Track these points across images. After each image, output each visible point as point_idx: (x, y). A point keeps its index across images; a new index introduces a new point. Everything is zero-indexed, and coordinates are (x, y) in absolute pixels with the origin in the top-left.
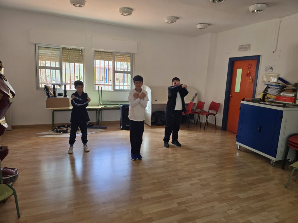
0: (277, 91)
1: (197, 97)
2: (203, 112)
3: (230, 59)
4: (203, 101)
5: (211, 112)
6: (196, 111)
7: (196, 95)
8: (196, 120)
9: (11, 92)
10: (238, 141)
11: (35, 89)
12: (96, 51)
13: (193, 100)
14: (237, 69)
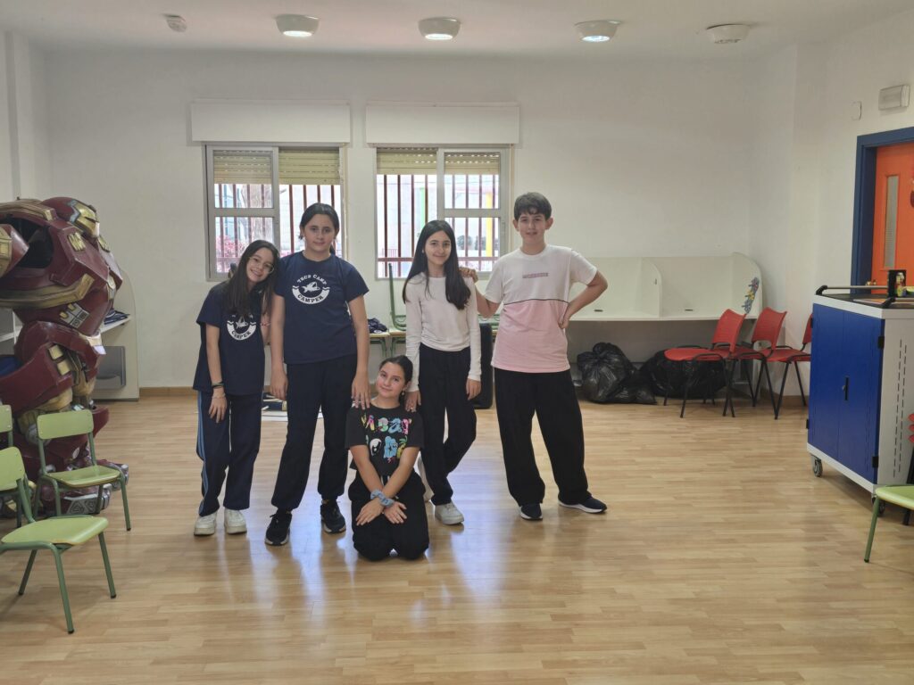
1: (759, 293)
3: (860, 139)
4: (780, 310)
6: (756, 347)
7: (755, 285)
9: (112, 274)
10: (812, 440)
11: (204, 277)
12: (381, 150)
13: (748, 306)
14: (887, 177)
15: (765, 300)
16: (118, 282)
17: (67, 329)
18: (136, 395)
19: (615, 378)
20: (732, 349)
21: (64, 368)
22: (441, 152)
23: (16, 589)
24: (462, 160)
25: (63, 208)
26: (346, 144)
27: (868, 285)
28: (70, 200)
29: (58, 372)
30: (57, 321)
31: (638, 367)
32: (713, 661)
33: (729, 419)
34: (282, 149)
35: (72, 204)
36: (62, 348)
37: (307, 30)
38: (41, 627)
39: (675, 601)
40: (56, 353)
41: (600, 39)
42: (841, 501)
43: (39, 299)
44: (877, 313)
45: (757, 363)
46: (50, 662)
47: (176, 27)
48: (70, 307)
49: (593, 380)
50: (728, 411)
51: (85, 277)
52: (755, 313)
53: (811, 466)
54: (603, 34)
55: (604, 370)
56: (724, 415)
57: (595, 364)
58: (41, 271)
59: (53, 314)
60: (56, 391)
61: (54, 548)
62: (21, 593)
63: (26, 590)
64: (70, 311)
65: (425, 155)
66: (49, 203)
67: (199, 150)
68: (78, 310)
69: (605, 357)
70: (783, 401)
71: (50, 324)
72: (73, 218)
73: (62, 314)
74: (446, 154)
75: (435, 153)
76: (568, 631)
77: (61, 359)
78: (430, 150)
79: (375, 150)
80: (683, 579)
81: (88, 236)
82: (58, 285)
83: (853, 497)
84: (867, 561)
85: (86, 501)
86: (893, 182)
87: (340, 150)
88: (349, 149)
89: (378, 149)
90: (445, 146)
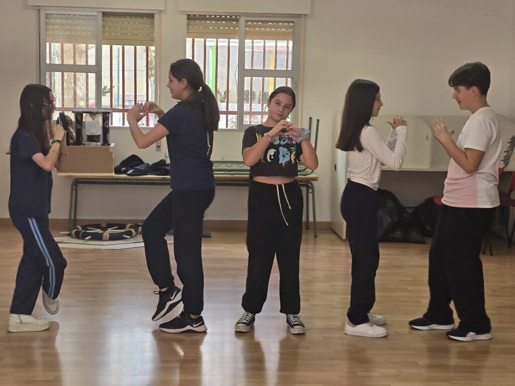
7: (513, 142)
13: (507, 160)
19: (390, 220)
22: (242, 20)
24: (260, 27)
26: (160, 11)
31: (410, 211)
34: (105, 14)
52: (512, 167)
65: (229, 23)
67: (33, 14)
74: (247, 21)
75: (237, 20)
78: (233, 19)
79: (185, 17)
87: (156, 16)
88: (163, 16)
89: (189, 15)
90: (247, 15)
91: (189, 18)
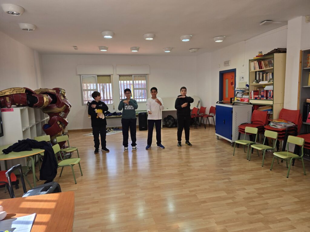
0: (241, 95)
1: (200, 103)
2: (205, 115)
3: (220, 72)
4: (204, 106)
5: (211, 115)
6: (200, 115)
7: (199, 102)
8: (200, 122)
9: (70, 105)
10: (216, 133)
11: (81, 105)
12: (120, 76)
13: (198, 106)
14: (226, 79)
15: (201, 105)
16: (71, 106)
17: (61, 117)
18: (67, 132)
19: (172, 123)
20: (196, 115)
21: (61, 126)
22: (133, 76)
23: (59, 176)
24: (140, 77)
25: (58, 90)
26: (112, 74)
27: (223, 101)
28: (59, 88)
29: (59, 127)
30: (58, 116)
32: (212, 177)
33: (196, 129)
34: (98, 76)
35: (60, 89)
36: (60, 122)
37: (106, 50)
38: (69, 183)
39: (200, 166)
40: (59, 123)
41: (168, 52)
42: (224, 144)
43: (54, 111)
44: (231, 106)
45: (200, 118)
46: (74, 190)
47: (76, 49)
48: (61, 112)
49: (168, 123)
50: (196, 128)
51: (65, 105)
52: (199, 107)
53: (216, 138)
54: (169, 51)
55: (170, 121)
56: (195, 128)
57: (168, 120)
58: (55, 105)
59: (57, 114)
60: (60, 131)
61: (71, 165)
62: (60, 176)
63: (61, 176)
64: (61, 113)
65: (130, 77)
66: (54, 89)
67: (79, 76)
68: (63, 113)
69: (170, 118)
70: (207, 125)
71: (56, 116)
72: (60, 92)
73: (60, 114)
75: (132, 76)
76: (182, 174)
77: (60, 124)
78: (131, 76)
80: (200, 162)
81: (64, 97)
82: (58, 107)
83: (226, 143)
84: (234, 155)
85: (67, 155)
86: (227, 81)
87: (111, 76)
88: (113, 76)
89: (119, 75)
90: (134, 75)
91: (119, 76)
